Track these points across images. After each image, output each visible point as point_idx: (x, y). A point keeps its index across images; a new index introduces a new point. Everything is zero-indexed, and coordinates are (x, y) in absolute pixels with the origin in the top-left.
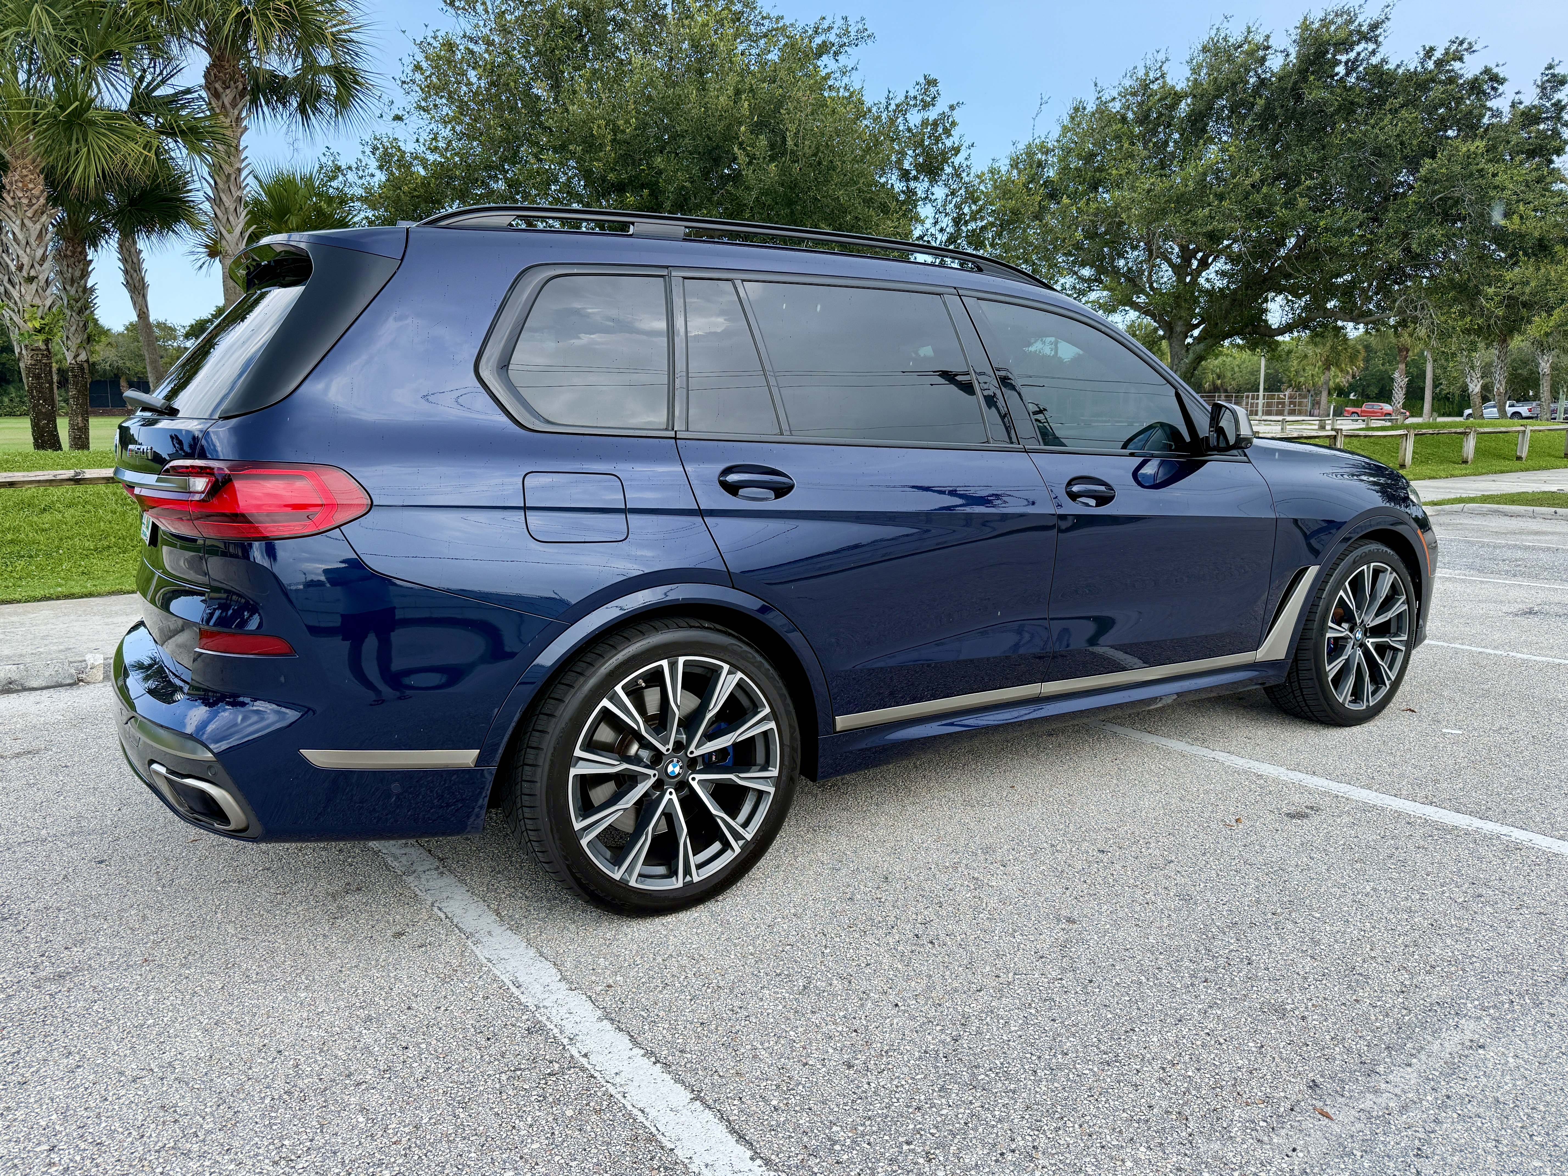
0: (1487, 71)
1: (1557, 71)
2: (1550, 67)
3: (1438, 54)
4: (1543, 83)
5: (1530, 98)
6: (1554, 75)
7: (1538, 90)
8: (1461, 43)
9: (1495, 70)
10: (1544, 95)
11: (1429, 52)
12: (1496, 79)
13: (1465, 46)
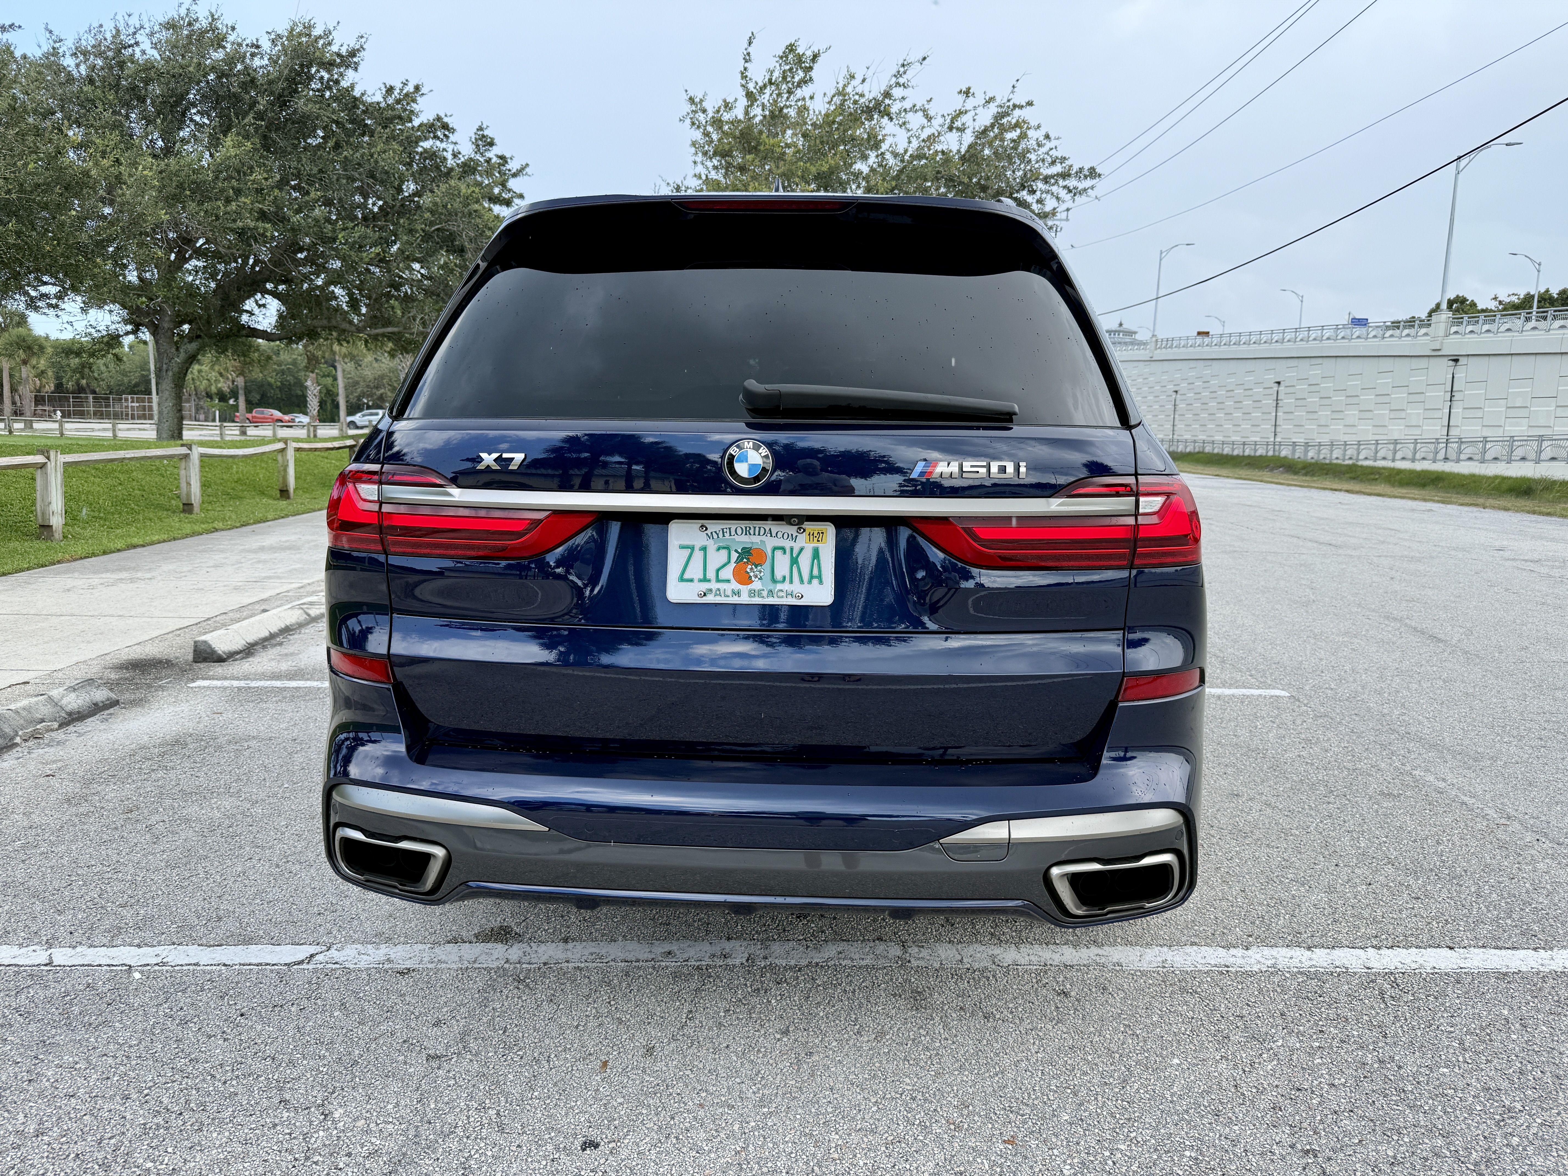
0: (439, 118)
1: (486, 133)
2: (481, 129)
5: (467, 150)
6: (483, 136)
7: (474, 147)
9: (445, 120)
10: (478, 150)
11: (390, 90)
12: (445, 126)
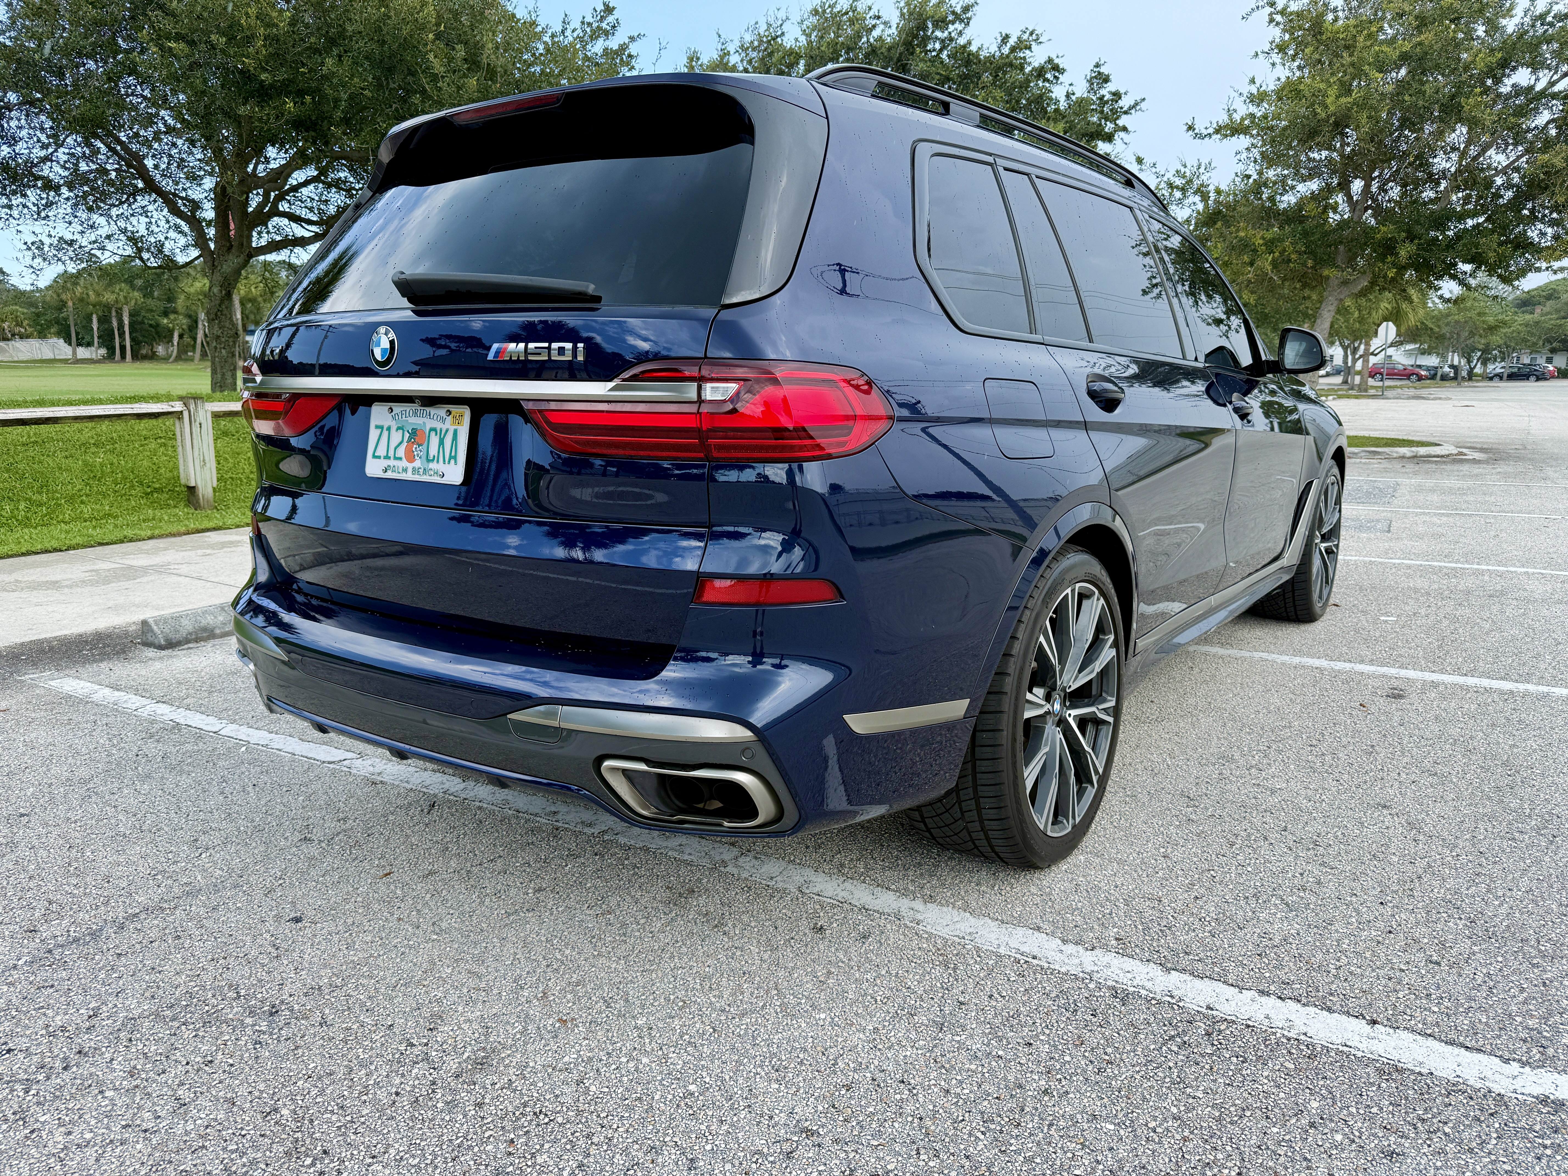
1: (1102, 69)
2: (1098, 65)
3: (1012, 41)
4: (1092, 78)
5: (1081, 90)
6: (1099, 73)
7: (1088, 85)
8: (1031, 34)
9: (1056, 61)
10: (1091, 90)
11: (1005, 38)
12: (1056, 68)
13: (1034, 37)
